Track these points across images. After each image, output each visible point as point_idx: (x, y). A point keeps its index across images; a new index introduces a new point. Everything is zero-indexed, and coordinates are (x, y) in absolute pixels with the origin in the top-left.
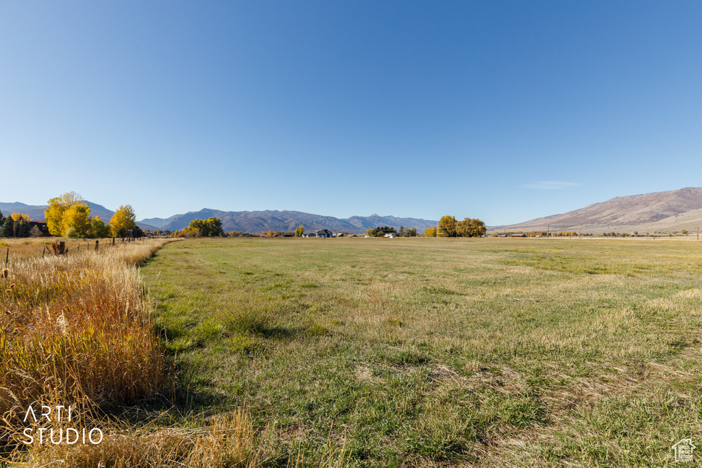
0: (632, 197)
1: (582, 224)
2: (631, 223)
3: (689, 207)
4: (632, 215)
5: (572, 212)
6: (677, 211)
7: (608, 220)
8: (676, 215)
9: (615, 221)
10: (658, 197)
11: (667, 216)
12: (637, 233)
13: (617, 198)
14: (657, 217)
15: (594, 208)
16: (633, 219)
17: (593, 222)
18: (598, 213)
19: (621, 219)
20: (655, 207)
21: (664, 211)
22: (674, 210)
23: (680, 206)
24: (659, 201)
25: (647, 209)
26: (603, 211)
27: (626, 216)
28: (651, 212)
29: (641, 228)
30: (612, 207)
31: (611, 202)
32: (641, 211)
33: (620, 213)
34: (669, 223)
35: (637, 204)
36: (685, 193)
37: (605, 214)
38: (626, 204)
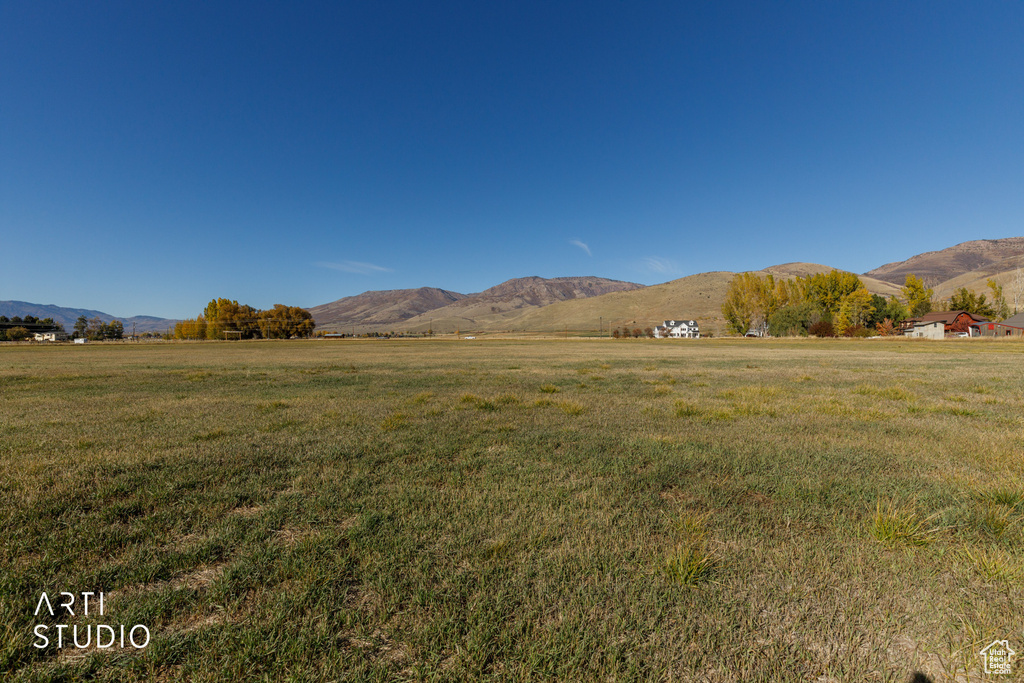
0: (383, 292)
1: (334, 322)
2: (384, 322)
3: (429, 307)
4: (383, 313)
5: (322, 306)
6: (420, 312)
7: (362, 318)
8: (420, 315)
9: (368, 319)
10: (404, 294)
11: (413, 316)
12: (393, 333)
13: (368, 292)
14: (405, 316)
15: (346, 303)
16: (385, 318)
17: (347, 319)
18: (351, 309)
19: (374, 317)
20: (402, 305)
21: (410, 309)
22: (417, 310)
23: (421, 306)
24: (406, 299)
25: (396, 307)
26: (356, 307)
27: (380, 314)
28: (399, 310)
29: (396, 327)
30: (364, 303)
31: (363, 296)
32: (391, 309)
33: (372, 310)
34: (414, 322)
35: (387, 301)
36: (424, 293)
37: (358, 310)
38: (378, 300)
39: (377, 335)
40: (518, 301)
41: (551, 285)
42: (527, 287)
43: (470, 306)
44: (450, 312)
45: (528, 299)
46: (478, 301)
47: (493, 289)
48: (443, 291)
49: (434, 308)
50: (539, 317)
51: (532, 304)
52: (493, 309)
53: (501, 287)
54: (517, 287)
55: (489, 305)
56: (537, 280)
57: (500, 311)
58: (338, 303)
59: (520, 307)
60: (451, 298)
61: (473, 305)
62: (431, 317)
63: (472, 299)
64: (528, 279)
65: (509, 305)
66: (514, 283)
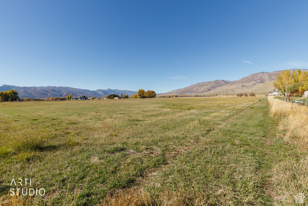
0: (203, 83)
1: (188, 92)
2: (202, 92)
3: (218, 86)
4: (203, 89)
5: (185, 88)
6: (214, 88)
7: (196, 91)
8: (214, 89)
10: (210, 83)
11: (212, 89)
12: (204, 95)
13: (198, 83)
14: (209, 90)
15: (192, 87)
16: (203, 90)
17: (191, 91)
18: (193, 88)
19: (199, 91)
20: (209, 86)
21: (211, 88)
22: (214, 87)
23: (215, 86)
24: (210, 84)
25: (207, 87)
27: (201, 89)
28: (208, 88)
30: (197, 86)
31: (197, 84)
32: (205, 88)
33: (199, 88)
34: (212, 92)
35: (204, 85)
36: (217, 82)
37: (195, 89)
38: (201, 85)
39: (198, 96)
40: (254, 82)
41: (271, 75)
42: (259, 77)
43: (233, 85)
44: (225, 87)
45: (259, 81)
46: (236, 83)
47: (243, 79)
48: (223, 81)
49: (220, 86)
50: (260, 88)
51: (260, 83)
52: (243, 86)
53: (247, 77)
54: (254, 76)
55: (241, 85)
56: (264, 73)
57: (245, 86)
58: (189, 87)
59: (255, 84)
60: (226, 83)
61: (234, 85)
62: (218, 90)
63: (235, 83)
64: (259, 73)
65: (250, 84)
66: (253, 75)
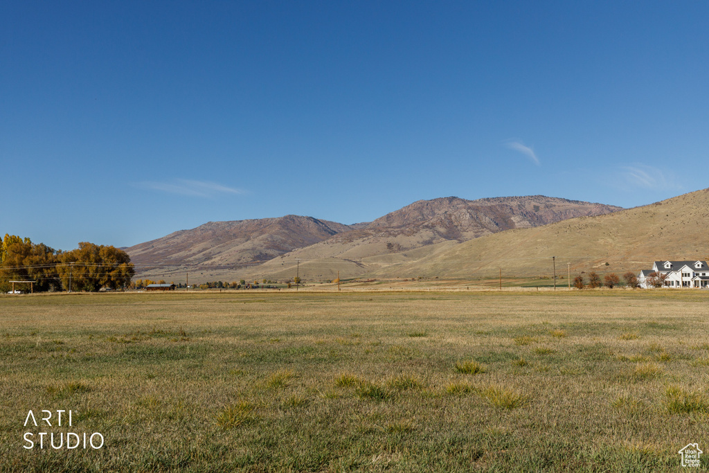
0: (230, 224)
1: (161, 267)
3: (296, 244)
4: (230, 253)
6: (283, 251)
7: (200, 260)
8: (282, 255)
9: (209, 262)
10: (261, 225)
11: (272, 257)
12: (244, 283)
13: (210, 223)
14: (261, 258)
15: (178, 240)
16: (232, 260)
17: (179, 262)
18: (184, 248)
19: (216, 259)
20: (258, 241)
21: (268, 248)
22: (277, 247)
23: (285, 242)
24: (262, 233)
25: (248, 245)
26: (192, 245)
27: (224, 255)
28: (253, 249)
29: (248, 274)
30: (203, 239)
31: (203, 229)
32: (241, 247)
33: (215, 249)
34: (275, 266)
35: (235, 236)
36: (289, 223)
37: (195, 249)
38: (222, 234)
39: (221, 285)
40: (426, 234)
41: (476, 209)
42: (440, 212)
43: (355, 242)
44: (325, 251)
45: (442, 230)
46: (367, 235)
47: (389, 217)
48: (316, 221)
49: (303, 245)
50: (458, 257)
51: (448, 237)
52: (390, 246)
53: (401, 214)
54: (425, 212)
55: (384, 241)
56: (455, 202)
57: (400, 248)
58: (166, 240)
59: (429, 242)
60: (328, 230)
61: (360, 241)
62: (299, 258)
63: (360, 231)
64: (441, 200)
65: (413, 239)
66: (421, 207)
